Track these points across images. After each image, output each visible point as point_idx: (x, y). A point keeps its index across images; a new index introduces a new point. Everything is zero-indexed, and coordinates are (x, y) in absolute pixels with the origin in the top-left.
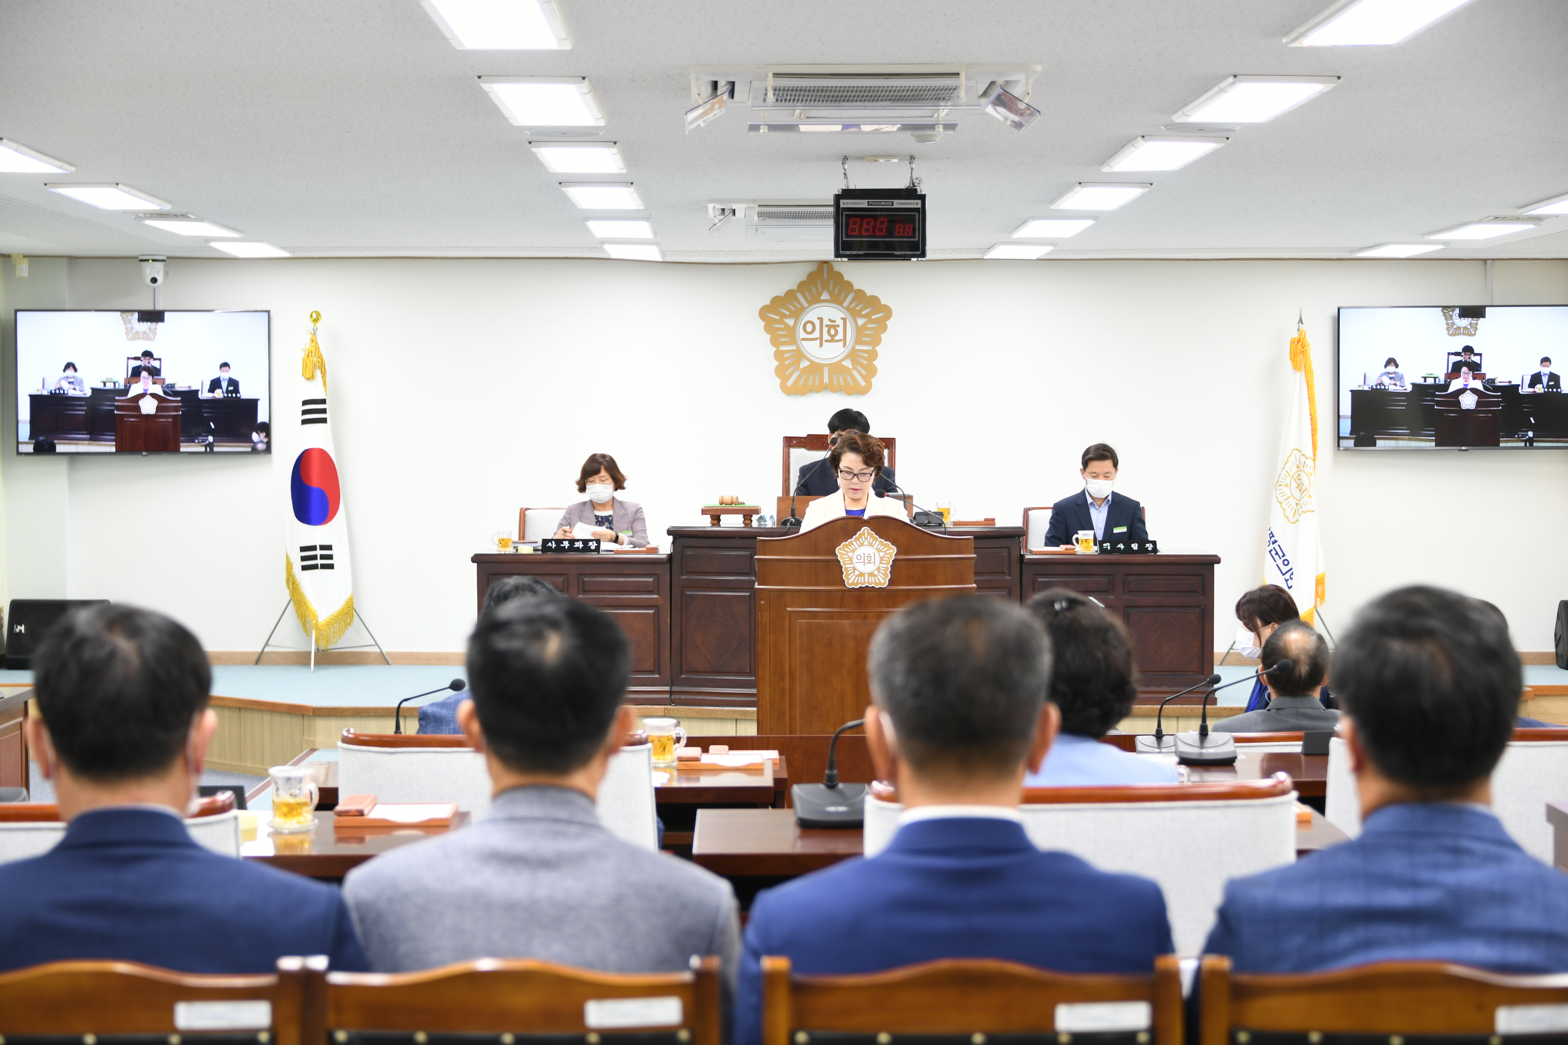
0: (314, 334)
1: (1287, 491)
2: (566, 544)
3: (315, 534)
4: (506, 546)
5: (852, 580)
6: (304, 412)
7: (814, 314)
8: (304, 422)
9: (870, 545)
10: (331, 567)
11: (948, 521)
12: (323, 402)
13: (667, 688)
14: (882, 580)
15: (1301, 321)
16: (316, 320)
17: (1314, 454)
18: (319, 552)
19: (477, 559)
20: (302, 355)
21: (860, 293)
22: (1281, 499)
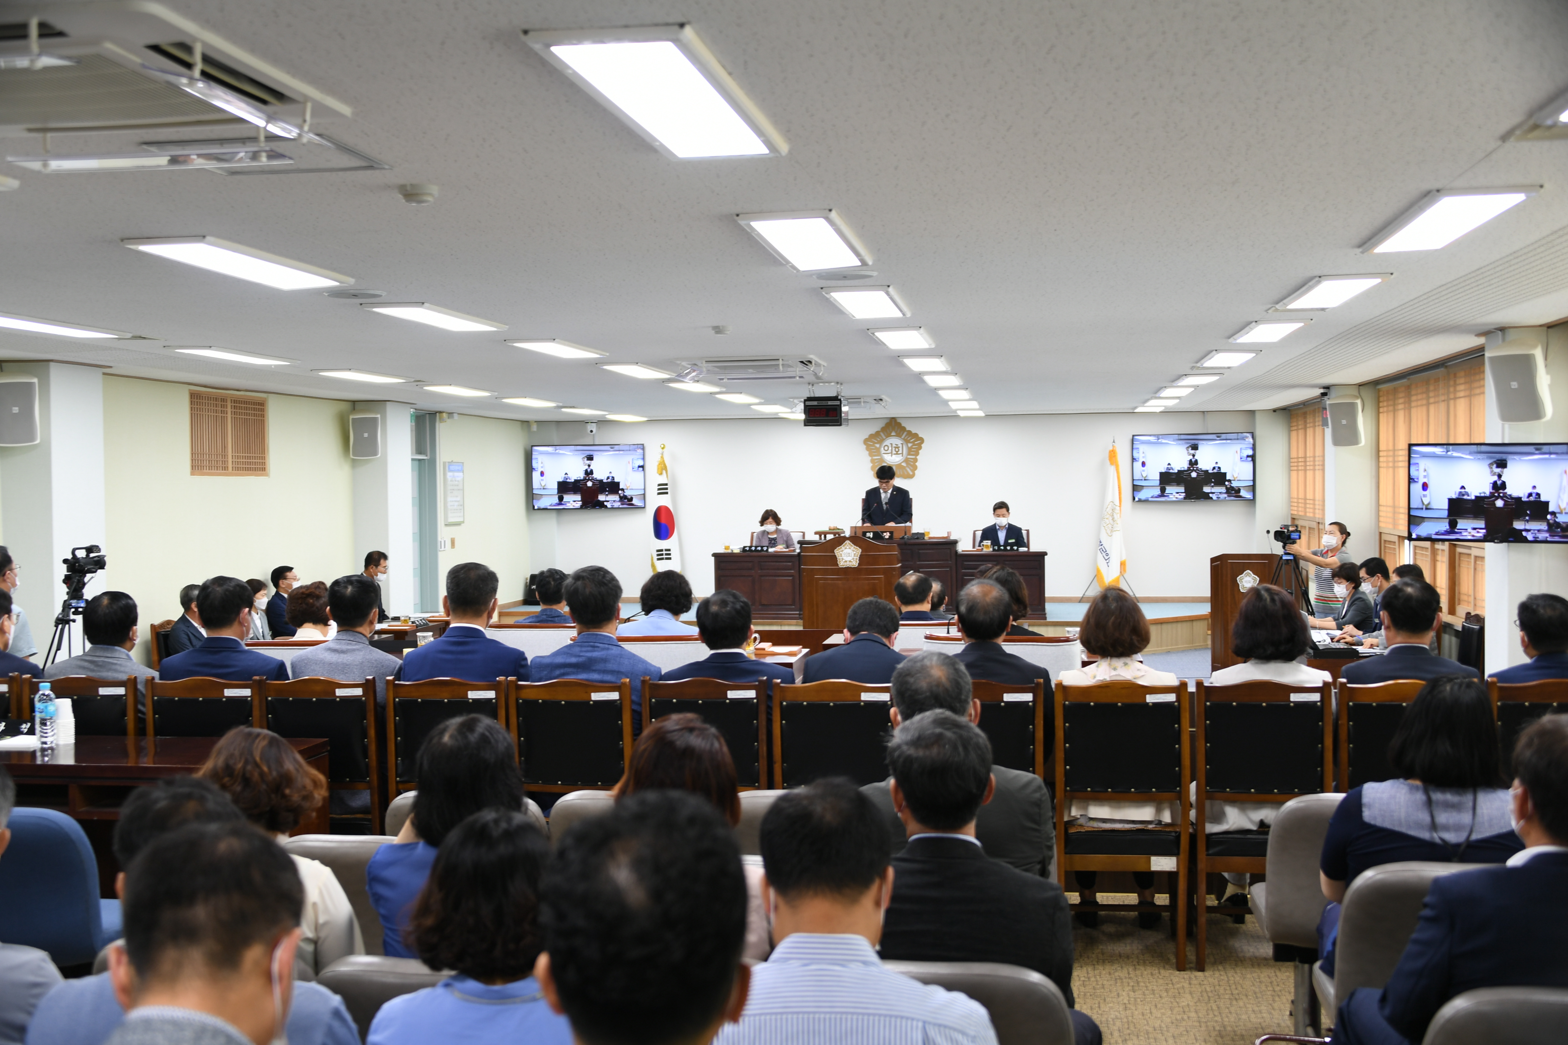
0: (662, 454)
1: (1107, 521)
2: (753, 548)
3: (663, 544)
4: (728, 549)
5: (842, 564)
6: (659, 489)
7: (888, 442)
8: (659, 494)
9: (850, 548)
10: (670, 559)
11: (926, 538)
12: (666, 485)
13: (798, 612)
14: (855, 564)
15: (1114, 442)
16: (663, 448)
17: (1120, 504)
18: (664, 552)
19: (715, 555)
20: (657, 464)
21: (909, 432)
22: (1105, 525)
